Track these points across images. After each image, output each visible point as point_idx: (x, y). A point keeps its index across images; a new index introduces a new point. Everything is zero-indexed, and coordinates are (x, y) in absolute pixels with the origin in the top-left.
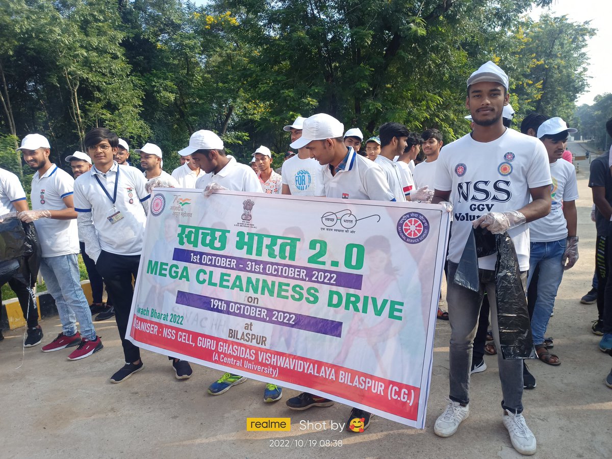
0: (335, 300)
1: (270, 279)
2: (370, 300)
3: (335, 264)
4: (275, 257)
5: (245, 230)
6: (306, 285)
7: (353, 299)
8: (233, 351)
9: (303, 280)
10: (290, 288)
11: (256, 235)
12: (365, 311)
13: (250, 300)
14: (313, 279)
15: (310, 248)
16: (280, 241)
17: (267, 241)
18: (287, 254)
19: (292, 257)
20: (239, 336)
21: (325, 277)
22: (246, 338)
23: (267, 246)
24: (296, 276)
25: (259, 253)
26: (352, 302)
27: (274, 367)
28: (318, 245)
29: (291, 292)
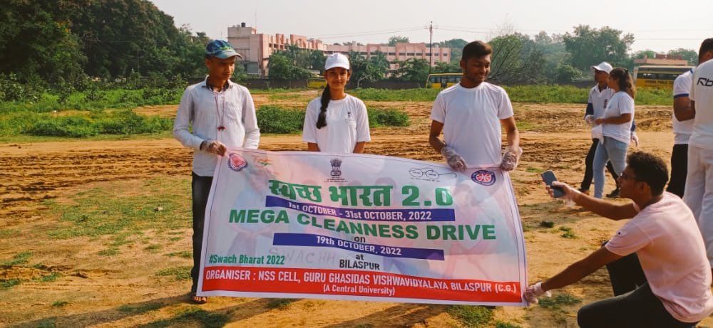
0: (433, 233)
1: (370, 224)
2: (465, 229)
3: (428, 203)
4: (370, 204)
5: (336, 185)
6: (404, 224)
7: (449, 230)
8: (346, 279)
9: (400, 220)
10: (390, 229)
11: (349, 187)
12: (461, 238)
13: (357, 239)
14: (410, 218)
15: (403, 193)
16: (373, 191)
17: (360, 192)
18: (382, 200)
19: (387, 203)
20: (351, 265)
21: (421, 216)
22: (358, 265)
23: (361, 197)
24: (393, 219)
25: (354, 203)
26: (449, 232)
27: (390, 287)
28: (410, 191)
29: (391, 232)
